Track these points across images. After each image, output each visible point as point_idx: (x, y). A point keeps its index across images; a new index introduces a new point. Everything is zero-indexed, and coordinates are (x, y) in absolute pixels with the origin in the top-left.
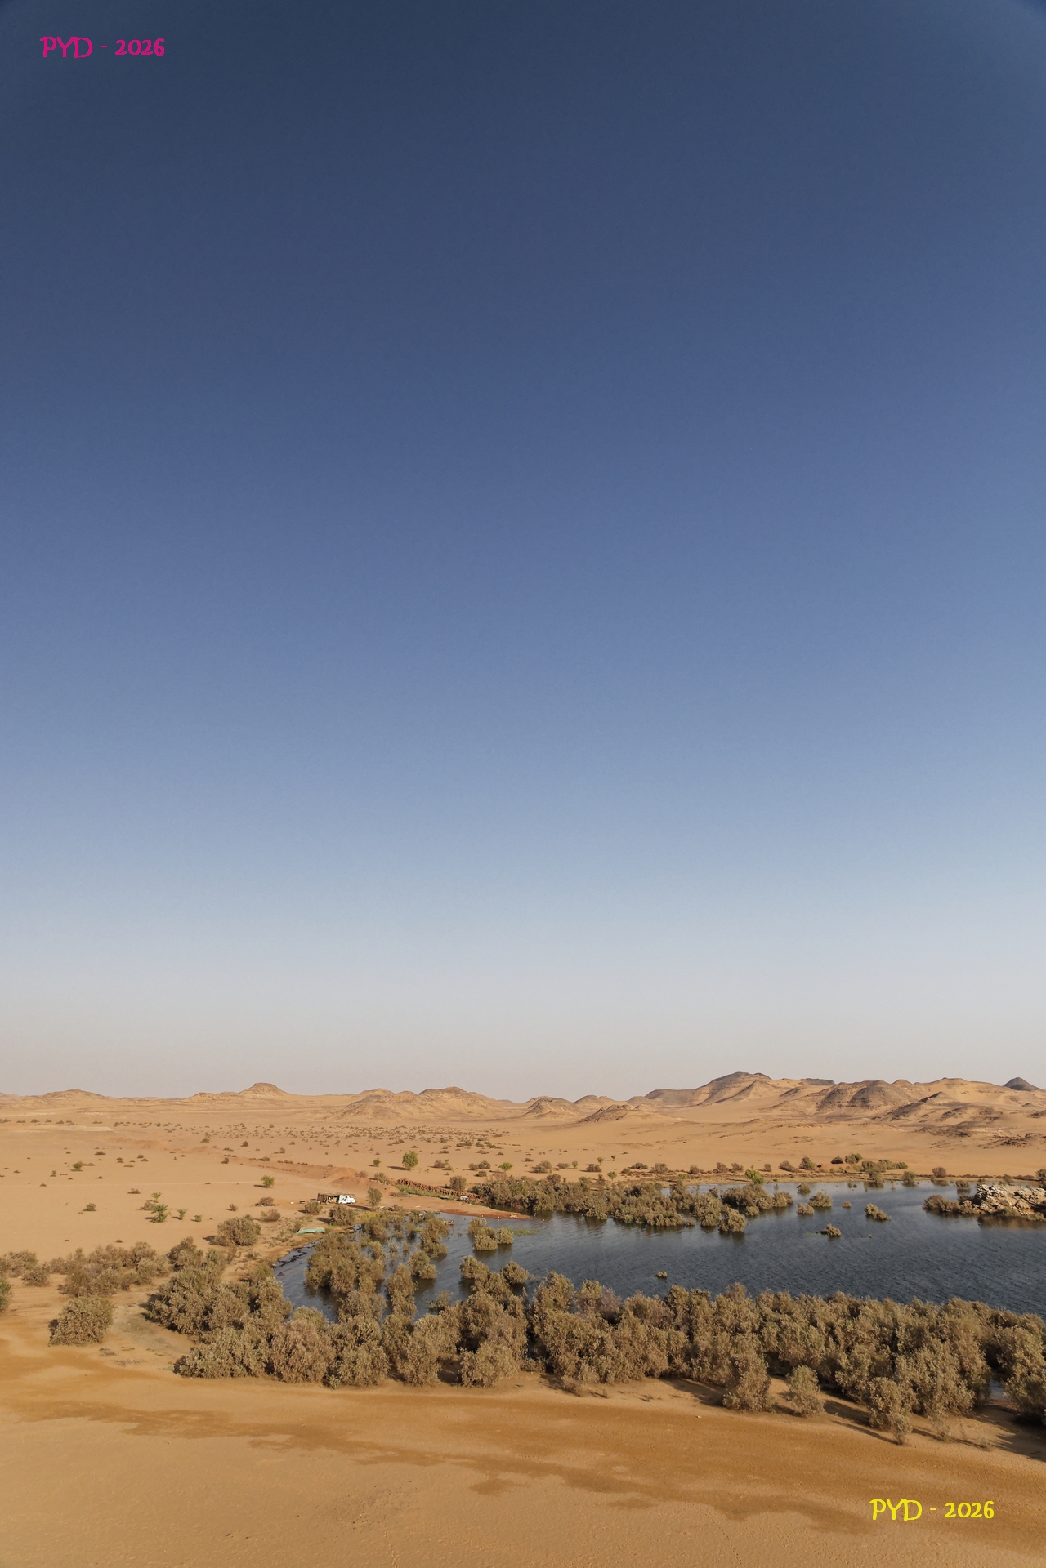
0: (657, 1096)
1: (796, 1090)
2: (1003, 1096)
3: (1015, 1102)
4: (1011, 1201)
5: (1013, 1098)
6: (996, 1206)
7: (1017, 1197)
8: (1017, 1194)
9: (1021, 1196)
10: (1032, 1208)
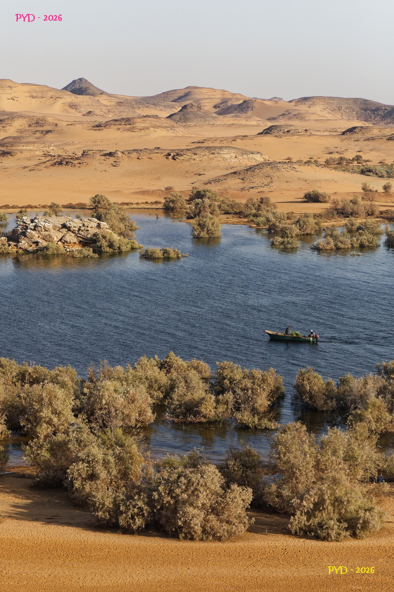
2: (60, 102)
3: (73, 111)
4: (56, 236)
5: (73, 106)
6: (37, 243)
7: (64, 230)
8: (64, 226)
9: (69, 229)
10: (80, 242)
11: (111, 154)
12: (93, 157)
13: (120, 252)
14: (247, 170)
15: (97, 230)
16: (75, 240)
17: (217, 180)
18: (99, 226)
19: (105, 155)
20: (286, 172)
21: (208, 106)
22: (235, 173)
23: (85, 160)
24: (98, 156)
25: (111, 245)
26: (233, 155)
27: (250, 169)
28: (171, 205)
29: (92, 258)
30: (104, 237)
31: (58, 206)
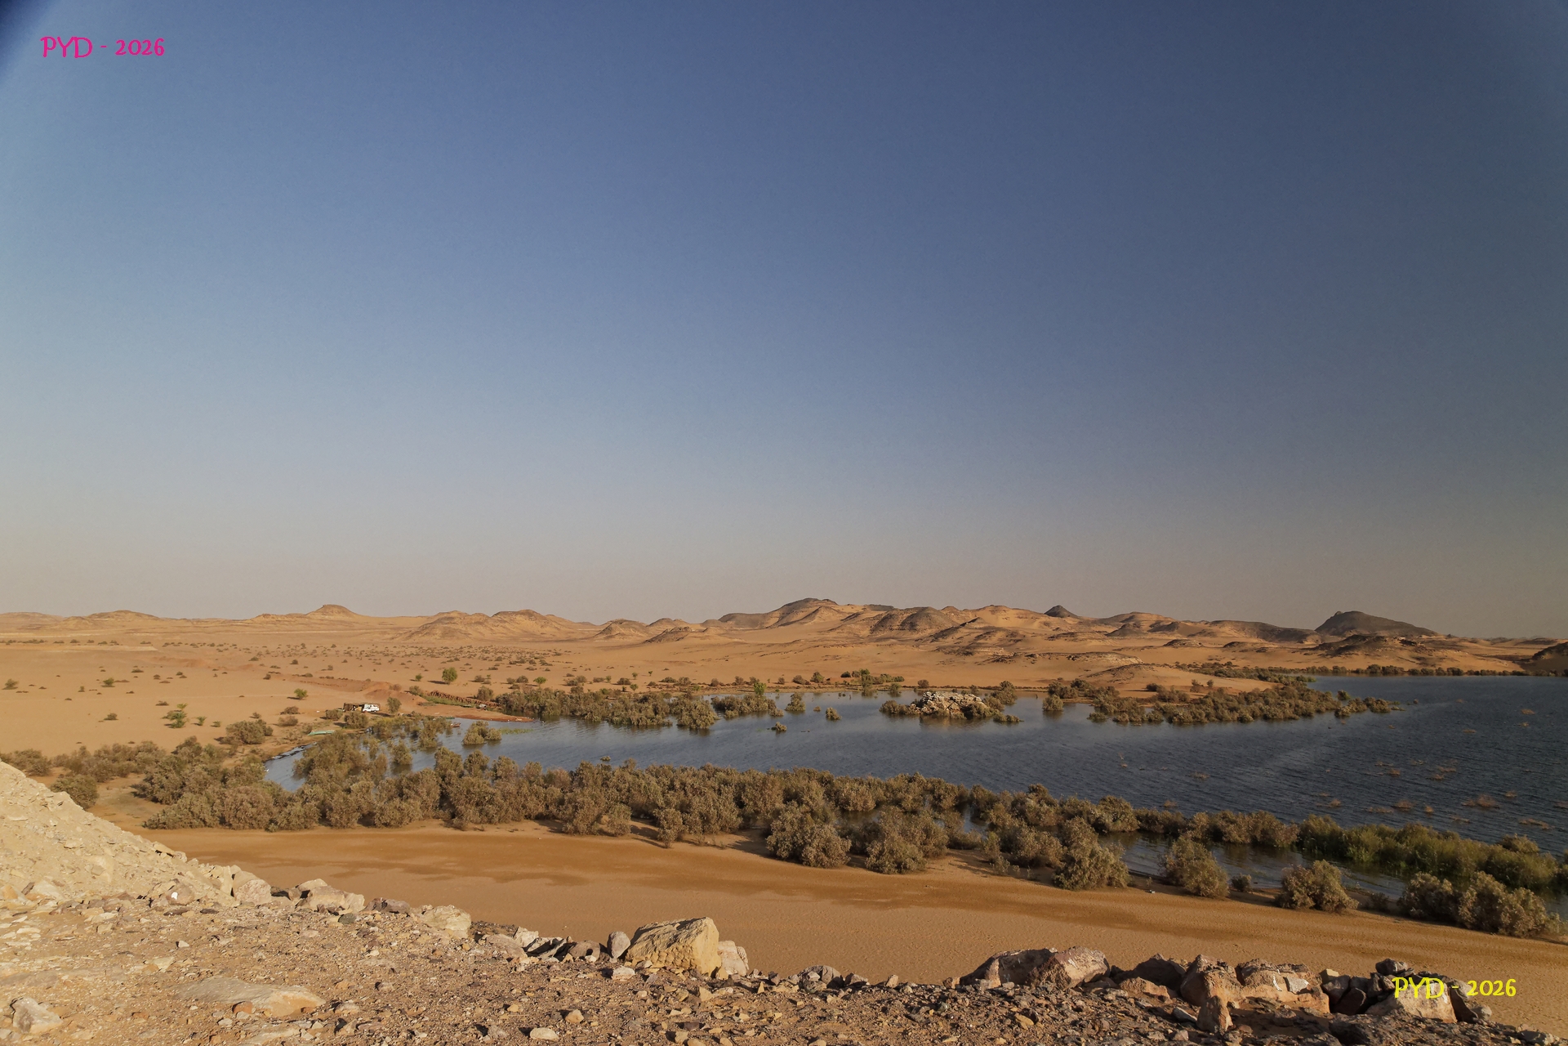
0: (730, 620)
1: (857, 615)
2: (1038, 621)
3: (1047, 627)
4: (946, 705)
5: (1046, 624)
6: (933, 709)
7: (952, 701)
8: (951, 699)
9: (954, 701)
10: (961, 709)
11: (1032, 656)
12: (1020, 657)
13: (985, 717)
14: (1118, 668)
15: (973, 702)
16: (958, 708)
17: (1096, 675)
18: (975, 699)
19: (1028, 656)
20: (1145, 670)
21: (1145, 626)
22: (1110, 670)
23: (1014, 659)
24: (1023, 657)
25: (979, 712)
26: (1115, 658)
27: (1122, 668)
28: (1053, 689)
29: (962, 719)
30: (976, 707)
31: (975, 688)
